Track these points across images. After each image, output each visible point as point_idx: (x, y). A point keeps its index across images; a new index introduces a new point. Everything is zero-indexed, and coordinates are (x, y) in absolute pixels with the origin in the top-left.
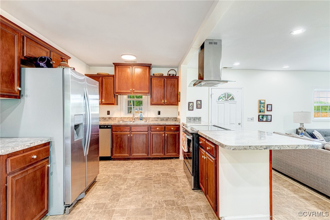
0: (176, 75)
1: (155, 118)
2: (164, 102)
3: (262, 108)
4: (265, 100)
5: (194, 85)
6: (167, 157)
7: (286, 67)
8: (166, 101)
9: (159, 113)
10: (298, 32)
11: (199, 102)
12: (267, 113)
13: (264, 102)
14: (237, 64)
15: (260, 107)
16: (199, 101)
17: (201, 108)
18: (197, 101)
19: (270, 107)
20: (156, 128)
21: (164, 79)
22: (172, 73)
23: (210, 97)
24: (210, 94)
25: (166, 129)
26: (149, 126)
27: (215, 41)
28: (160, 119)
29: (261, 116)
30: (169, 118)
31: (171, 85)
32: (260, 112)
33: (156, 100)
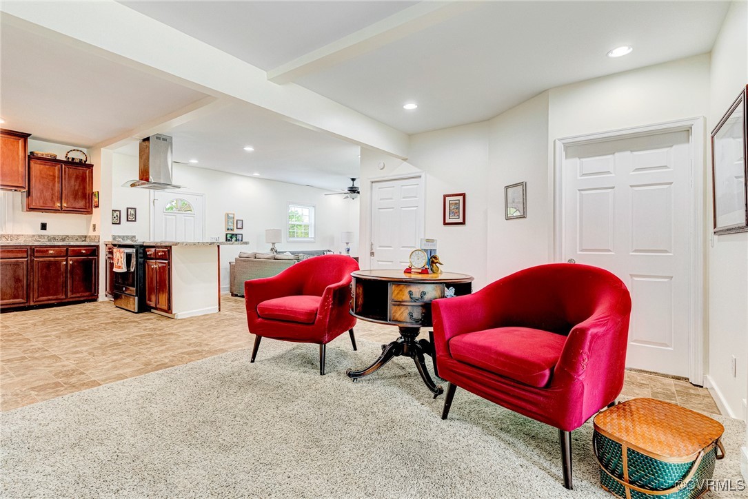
0: (85, 162)
1: (34, 236)
2: (61, 207)
3: (230, 224)
4: (234, 214)
5: (133, 185)
6: (71, 300)
7: (256, 174)
8: (65, 205)
9: (44, 227)
10: (249, 149)
11: (133, 212)
12: (236, 231)
13: (232, 216)
14: (194, 161)
15: (228, 223)
16: (131, 208)
17: (135, 221)
18: (128, 209)
19: (240, 224)
20: (47, 251)
21: (62, 166)
22: (77, 156)
23: (152, 204)
24: (152, 200)
25: (69, 253)
26: (29, 248)
27: (164, 137)
28: (46, 237)
29: (229, 236)
30: (67, 236)
31: (77, 178)
32: (228, 229)
33: (41, 201)
